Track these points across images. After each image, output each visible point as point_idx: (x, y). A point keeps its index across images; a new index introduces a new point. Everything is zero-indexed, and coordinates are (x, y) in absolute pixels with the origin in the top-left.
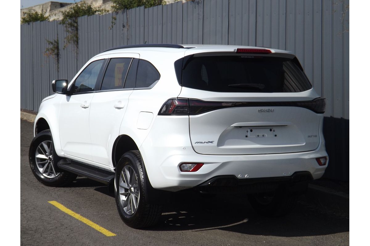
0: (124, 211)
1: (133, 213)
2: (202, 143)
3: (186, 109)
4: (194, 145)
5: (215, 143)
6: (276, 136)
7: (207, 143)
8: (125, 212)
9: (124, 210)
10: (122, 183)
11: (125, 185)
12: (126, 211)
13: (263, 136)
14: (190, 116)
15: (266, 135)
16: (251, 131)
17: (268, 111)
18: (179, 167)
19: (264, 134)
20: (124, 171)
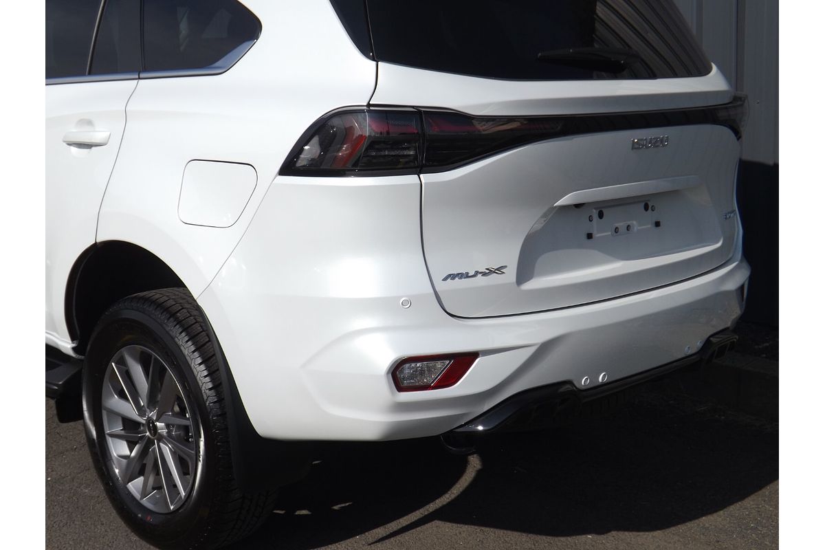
0: (133, 496)
1: (172, 508)
2: (467, 276)
3: (408, 148)
4: (441, 286)
5: (511, 274)
6: (657, 224)
7: (484, 274)
8: (137, 500)
9: (128, 490)
10: (114, 402)
11: (129, 410)
12: (137, 495)
13: (628, 228)
14: (421, 176)
15: (635, 222)
16: (601, 215)
17: (657, 143)
18: (390, 375)
19: (629, 223)
20: (122, 363)
